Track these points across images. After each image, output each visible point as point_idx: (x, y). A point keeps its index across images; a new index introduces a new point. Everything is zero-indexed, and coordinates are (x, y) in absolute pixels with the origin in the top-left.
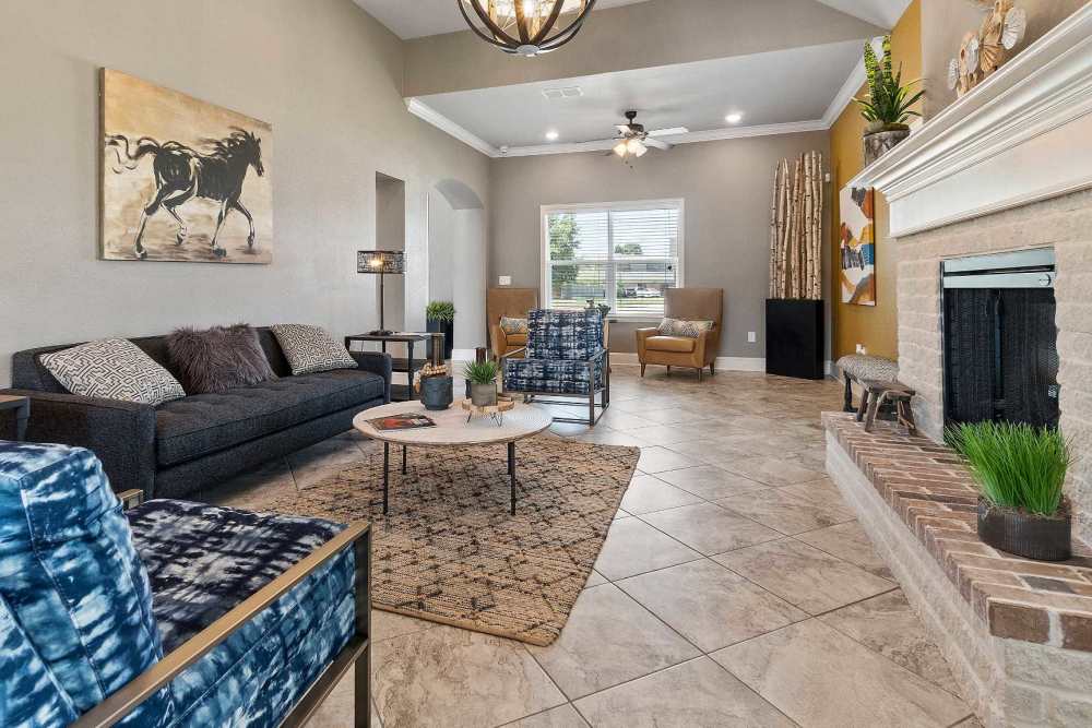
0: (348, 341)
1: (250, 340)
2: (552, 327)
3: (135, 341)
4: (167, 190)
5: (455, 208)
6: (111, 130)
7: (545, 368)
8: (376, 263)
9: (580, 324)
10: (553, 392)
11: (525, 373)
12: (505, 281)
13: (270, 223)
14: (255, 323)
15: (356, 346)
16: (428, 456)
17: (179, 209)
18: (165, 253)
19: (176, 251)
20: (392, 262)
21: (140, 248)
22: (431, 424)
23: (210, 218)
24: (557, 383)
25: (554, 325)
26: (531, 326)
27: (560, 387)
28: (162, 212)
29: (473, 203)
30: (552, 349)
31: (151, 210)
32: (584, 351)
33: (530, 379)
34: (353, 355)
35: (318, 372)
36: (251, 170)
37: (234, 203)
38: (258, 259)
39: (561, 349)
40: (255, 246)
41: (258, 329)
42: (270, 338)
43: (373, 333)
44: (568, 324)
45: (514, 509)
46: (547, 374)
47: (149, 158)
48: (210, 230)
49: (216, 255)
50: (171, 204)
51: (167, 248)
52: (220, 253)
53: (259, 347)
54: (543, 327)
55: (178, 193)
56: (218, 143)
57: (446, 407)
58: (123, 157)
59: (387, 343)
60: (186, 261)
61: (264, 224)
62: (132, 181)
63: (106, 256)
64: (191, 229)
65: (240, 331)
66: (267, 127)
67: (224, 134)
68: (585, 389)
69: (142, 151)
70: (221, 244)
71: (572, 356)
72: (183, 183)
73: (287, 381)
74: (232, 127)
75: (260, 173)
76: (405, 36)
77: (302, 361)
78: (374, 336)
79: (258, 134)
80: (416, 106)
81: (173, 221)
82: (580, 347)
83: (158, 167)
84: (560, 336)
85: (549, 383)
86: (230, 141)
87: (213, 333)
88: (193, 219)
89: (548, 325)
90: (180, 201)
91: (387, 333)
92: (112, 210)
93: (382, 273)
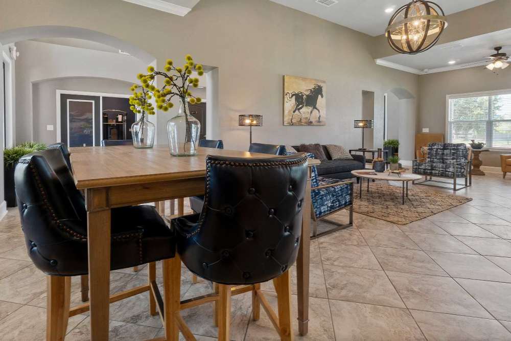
0: (350, 151)
1: (320, 148)
2: (439, 150)
3: (293, 147)
4: (298, 106)
5: (400, 99)
6: (286, 92)
7: (432, 166)
8: (361, 124)
9: (453, 149)
10: (435, 175)
11: (423, 167)
12: (426, 130)
13: (325, 112)
14: (322, 144)
15: (353, 153)
16: (377, 189)
17: (301, 110)
18: (297, 123)
19: (300, 123)
20: (368, 124)
21: (292, 122)
22: (376, 175)
23: (308, 112)
24: (437, 172)
25: (440, 149)
26: (429, 149)
27: (439, 173)
28: (297, 111)
29: (409, 96)
30: (438, 159)
31: (294, 112)
32: (455, 161)
33: (424, 169)
34: (352, 155)
35: (340, 160)
36: (320, 96)
37: (315, 108)
38: (321, 124)
39: (443, 159)
40: (321, 120)
41: (322, 146)
42: (325, 148)
43: (360, 149)
44: (447, 149)
45: (403, 202)
46: (433, 168)
47: (294, 97)
48: (308, 116)
49: (310, 123)
50: (299, 109)
51: (298, 121)
52: (311, 122)
53: (322, 151)
54: (435, 150)
55: (301, 106)
56: (311, 90)
57: (383, 172)
58: (288, 98)
59: (365, 153)
60: (302, 125)
61: (323, 113)
62: (290, 104)
63: (285, 124)
64: (304, 116)
65: (317, 146)
66: (324, 82)
67: (312, 87)
68: (451, 175)
69: (292, 96)
70: (312, 120)
71: (449, 162)
72: (302, 103)
73: (331, 161)
74: (315, 84)
75: (322, 97)
76: (374, 36)
77: (335, 156)
78: (360, 150)
79: (322, 84)
80: (379, 62)
81: (299, 114)
82: (453, 159)
83: (296, 99)
84: (443, 154)
85: (433, 172)
86: (314, 89)
87: (310, 145)
88: (304, 113)
89: (437, 149)
90: (301, 108)
91: (365, 149)
92: (286, 112)
93: (363, 128)
